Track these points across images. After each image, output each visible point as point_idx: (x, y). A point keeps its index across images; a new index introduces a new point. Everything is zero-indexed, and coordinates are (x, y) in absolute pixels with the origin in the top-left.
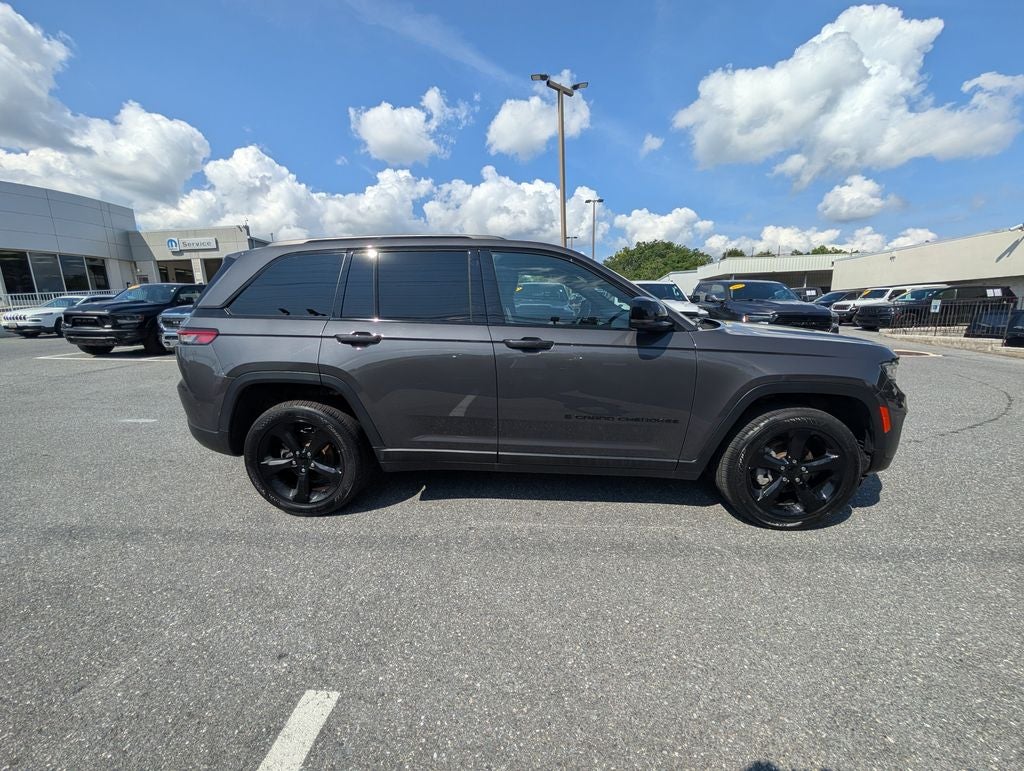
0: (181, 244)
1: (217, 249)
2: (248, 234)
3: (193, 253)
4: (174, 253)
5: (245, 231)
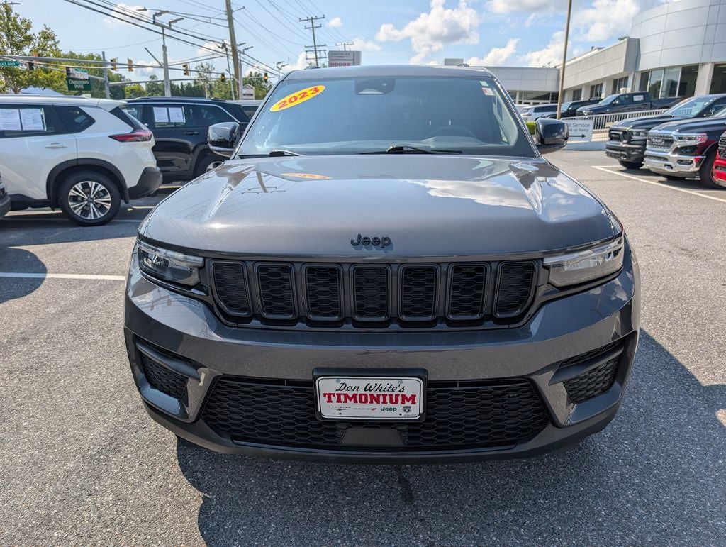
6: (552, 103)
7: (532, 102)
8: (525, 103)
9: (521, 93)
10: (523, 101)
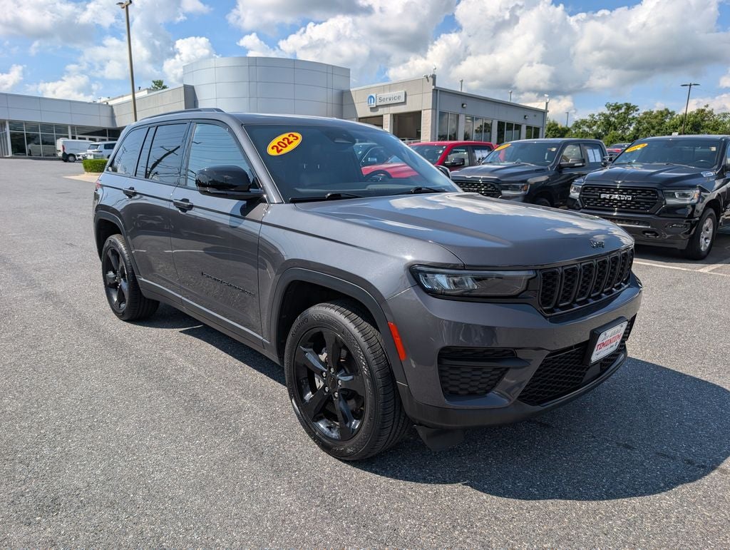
0: (378, 100)
1: (404, 103)
2: (434, 84)
3: (385, 109)
4: (372, 109)
5: (431, 80)
6: (110, 140)
7: (87, 137)
8: (80, 139)
9: (73, 128)
10: (77, 136)
